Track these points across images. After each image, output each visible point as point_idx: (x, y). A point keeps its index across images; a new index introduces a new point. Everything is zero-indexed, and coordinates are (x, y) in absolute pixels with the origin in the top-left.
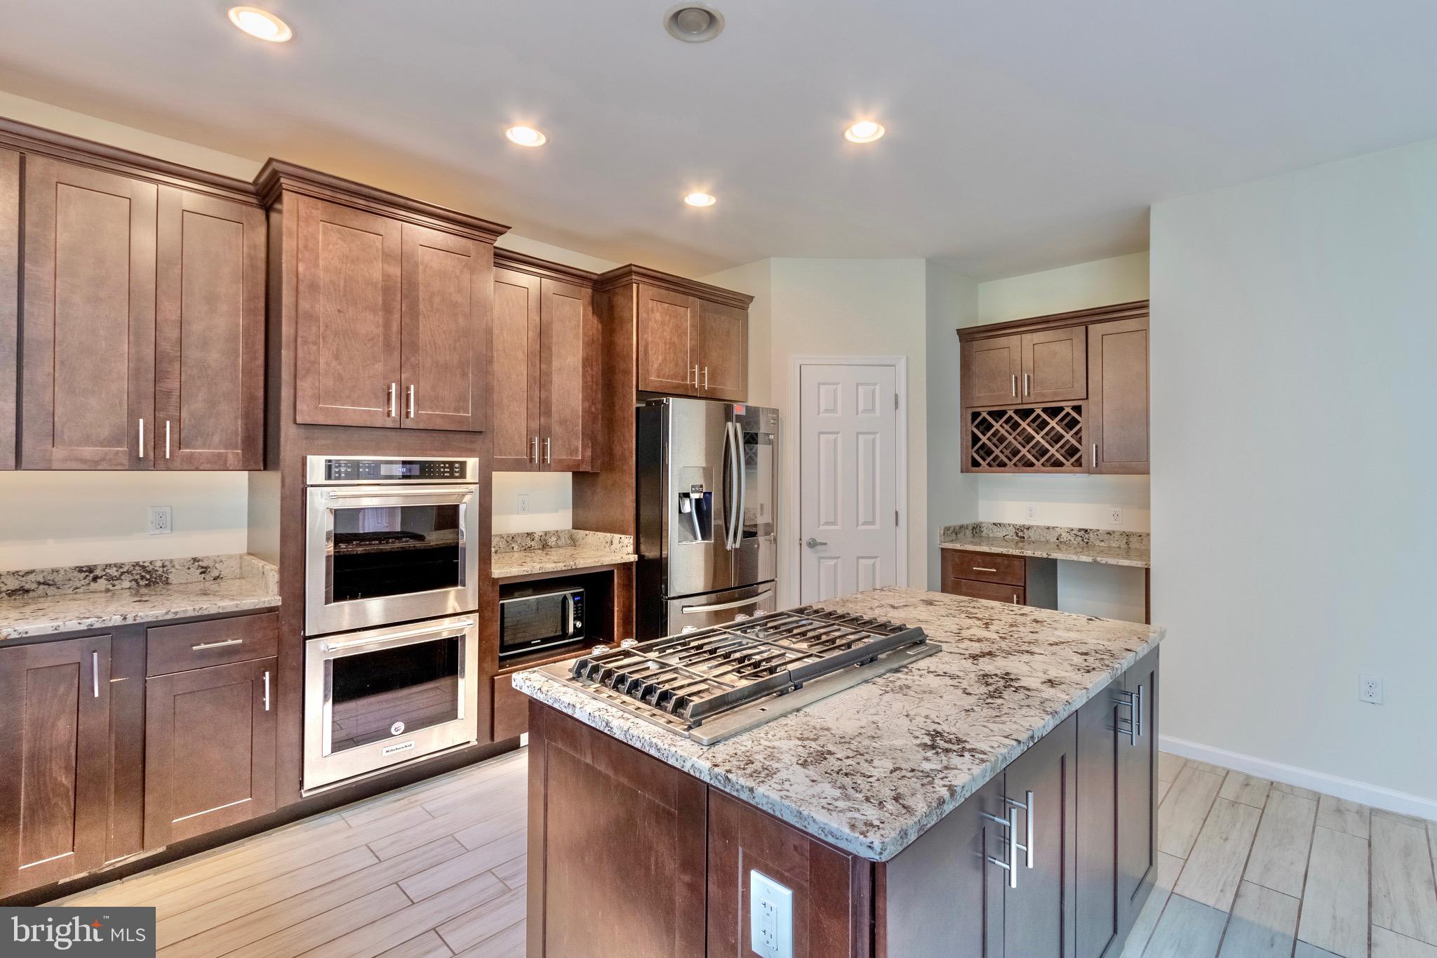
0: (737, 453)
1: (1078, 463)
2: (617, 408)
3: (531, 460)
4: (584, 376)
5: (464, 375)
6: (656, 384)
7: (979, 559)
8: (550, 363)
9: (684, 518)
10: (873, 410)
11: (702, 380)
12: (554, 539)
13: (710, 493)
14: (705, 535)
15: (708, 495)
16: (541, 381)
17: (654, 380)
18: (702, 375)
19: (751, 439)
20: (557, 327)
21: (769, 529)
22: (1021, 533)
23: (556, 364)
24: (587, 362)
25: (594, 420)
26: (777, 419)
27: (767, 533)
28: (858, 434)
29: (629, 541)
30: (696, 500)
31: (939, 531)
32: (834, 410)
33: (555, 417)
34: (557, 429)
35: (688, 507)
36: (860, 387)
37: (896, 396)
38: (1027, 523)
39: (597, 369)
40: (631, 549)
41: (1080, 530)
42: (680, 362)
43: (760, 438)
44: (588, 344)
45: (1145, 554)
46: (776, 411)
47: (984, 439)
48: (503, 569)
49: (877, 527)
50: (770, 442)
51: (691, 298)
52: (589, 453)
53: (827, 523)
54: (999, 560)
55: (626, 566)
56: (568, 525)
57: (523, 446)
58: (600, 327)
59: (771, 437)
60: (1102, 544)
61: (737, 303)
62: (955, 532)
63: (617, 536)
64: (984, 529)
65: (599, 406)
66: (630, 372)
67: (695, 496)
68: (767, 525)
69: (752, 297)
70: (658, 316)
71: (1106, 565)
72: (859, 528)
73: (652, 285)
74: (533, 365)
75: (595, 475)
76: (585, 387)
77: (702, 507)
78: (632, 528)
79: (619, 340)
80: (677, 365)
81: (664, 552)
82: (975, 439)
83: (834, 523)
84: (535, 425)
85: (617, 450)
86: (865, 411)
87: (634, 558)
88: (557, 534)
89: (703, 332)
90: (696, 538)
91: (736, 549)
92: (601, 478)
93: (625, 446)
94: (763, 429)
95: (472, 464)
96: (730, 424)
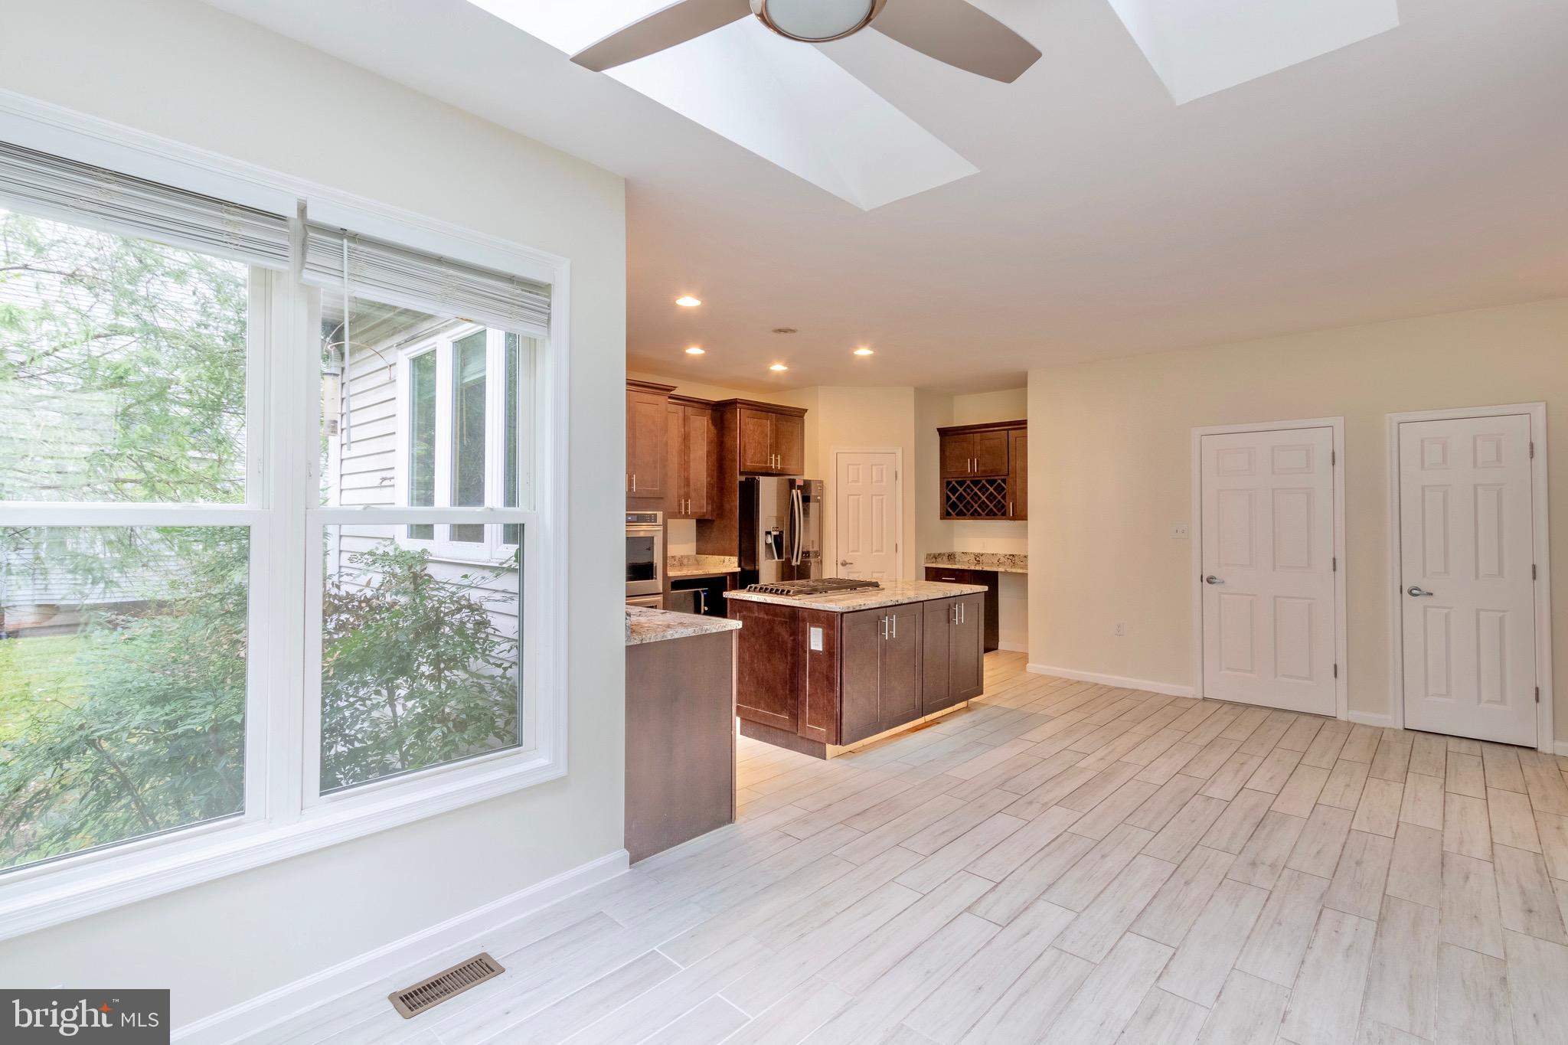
0: (798, 505)
1: (1004, 514)
2: (727, 481)
3: (680, 512)
4: (707, 463)
5: (655, 468)
6: (750, 467)
7: (946, 573)
8: (689, 456)
9: (768, 546)
10: (882, 481)
11: (776, 464)
12: (686, 560)
13: (782, 532)
14: (780, 556)
15: (781, 533)
16: (685, 466)
17: (750, 464)
18: (776, 460)
19: (806, 499)
20: (693, 434)
21: (818, 554)
22: (978, 558)
23: (692, 456)
24: (708, 453)
25: (713, 488)
26: (822, 487)
27: (816, 556)
28: (872, 495)
29: (735, 560)
30: (775, 536)
31: (924, 556)
32: (857, 481)
33: (692, 486)
34: (693, 494)
35: (770, 540)
36: (874, 467)
37: (896, 472)
38: (981, 552)
39: (714, 457)
40: (736, 564)
41: (1010, 555)
42: (764, 454)
43: (812, 499)
44: (710, 443)
45: (1026, 567)
46: (821, 482)
47: (953, 498)
48: (673, 573)
49: (884, 553)
50: (818, 501)
51: (770, 414)
52: (710, 508)
53: (853, 551)
54: (957, 573)
55: (733, 574)
56: (694, 552)
57: (676, 504)
58: (715, 432)
59: (819, 498)
60: (1022, 563)
61: (798, 414)
62: (936, 557)
63: (727, 558)
64: (957, 556)
65: (715, 479)
66: (735, 460)
67: (774, 533)
68: (816, 552)
69: (806, 410)
70: (751, 427)
71: (1012, 573)
72: (874, 554)
73: (748, 409)
74: (681, 457)
75: (712, 521)
76: (708, 469)
77: (778, 540)
78: (737, 553)
79: (728, 441)
80: (762, 455)
81: (757, 567)
82: (948, 498)
83: (857, 551)
84: (682, 492)
85: (727, 506)
86: (877, 482)
87: (739, 570)
88: (688, 557)
89: (777, 433)
90: (774, 558)
91: (797, 565)
92: (717, 523)
93: (733, 504)
94: (813, 493)
95: (660, 514)
96: (794, 491)
